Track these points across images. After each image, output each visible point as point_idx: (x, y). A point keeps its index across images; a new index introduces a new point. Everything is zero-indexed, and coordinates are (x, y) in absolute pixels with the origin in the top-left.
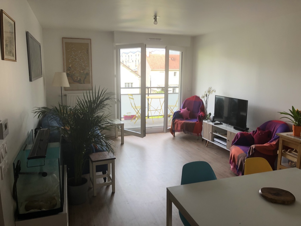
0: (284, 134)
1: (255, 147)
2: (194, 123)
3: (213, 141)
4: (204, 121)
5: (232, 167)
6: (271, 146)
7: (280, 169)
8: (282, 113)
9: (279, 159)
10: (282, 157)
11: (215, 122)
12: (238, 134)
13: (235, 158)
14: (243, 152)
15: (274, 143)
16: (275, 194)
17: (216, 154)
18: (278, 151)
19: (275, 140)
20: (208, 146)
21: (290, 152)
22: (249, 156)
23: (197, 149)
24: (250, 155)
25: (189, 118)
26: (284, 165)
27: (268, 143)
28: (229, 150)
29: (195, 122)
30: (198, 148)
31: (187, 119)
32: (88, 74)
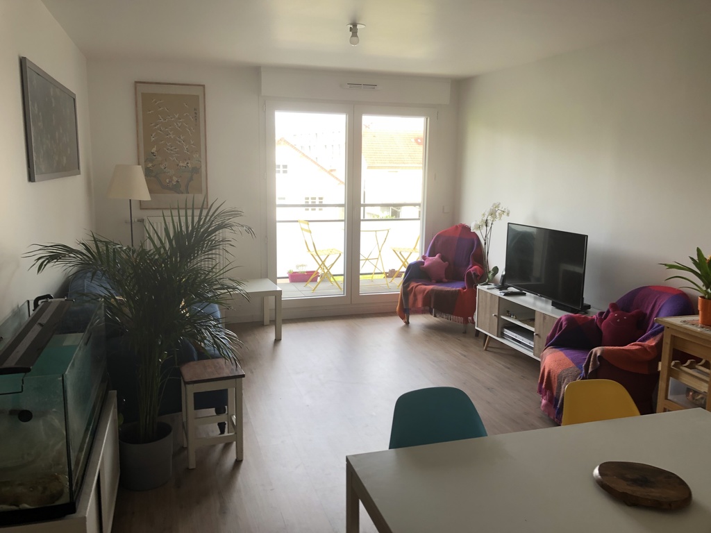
0: (677, 321)
1: (603, 352)
2: (456, 291)
3: (502, 335)
4: (479, 287)
5: (544, 402)
6: (644, 349)
7: (665, 410)
8: (671, 267)
9: (662, 384)
10: (671, 378)
11: (506, 289)
12: (561, 319)
13: (553, 379)
14: (572, 365)
15: (652, 342)
16: (635, 482)
17: (509, 368)
18: (660, 364)
19: (654, 335)
20: (488, 349)
21: (690, 367)
22: (586, 376)
23: (462, 355)
24: (589, 372)
25: (445, 280)
26: (675, 400)
27: (637, 343)
28: (539, 359)
29: (458, 289)
30: (465, 353)
31: (439, 282)
32: (196, 170)
